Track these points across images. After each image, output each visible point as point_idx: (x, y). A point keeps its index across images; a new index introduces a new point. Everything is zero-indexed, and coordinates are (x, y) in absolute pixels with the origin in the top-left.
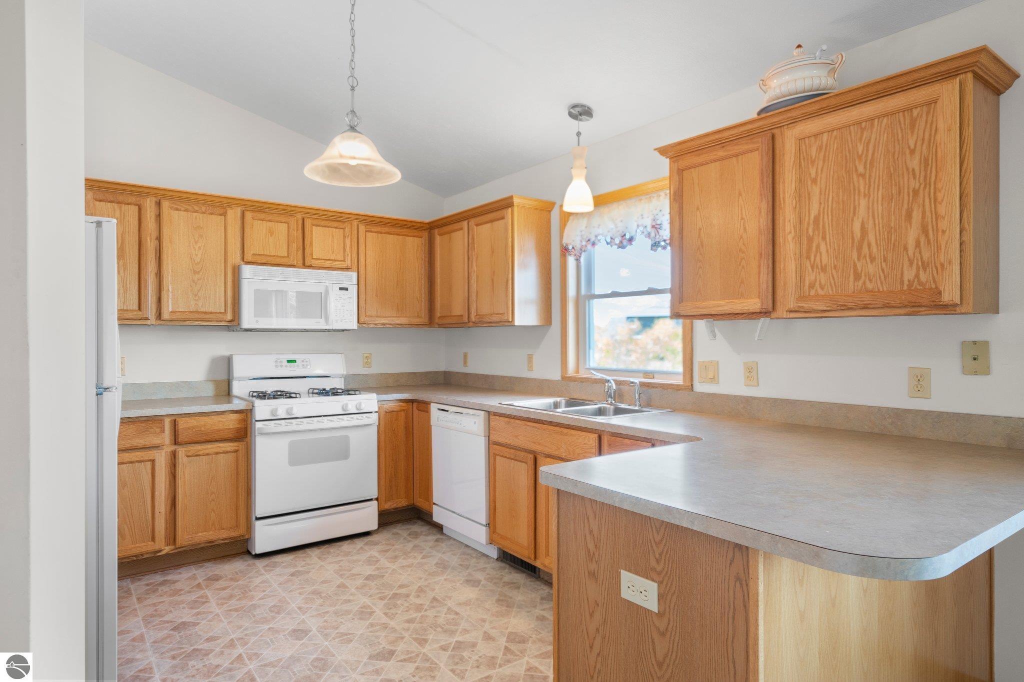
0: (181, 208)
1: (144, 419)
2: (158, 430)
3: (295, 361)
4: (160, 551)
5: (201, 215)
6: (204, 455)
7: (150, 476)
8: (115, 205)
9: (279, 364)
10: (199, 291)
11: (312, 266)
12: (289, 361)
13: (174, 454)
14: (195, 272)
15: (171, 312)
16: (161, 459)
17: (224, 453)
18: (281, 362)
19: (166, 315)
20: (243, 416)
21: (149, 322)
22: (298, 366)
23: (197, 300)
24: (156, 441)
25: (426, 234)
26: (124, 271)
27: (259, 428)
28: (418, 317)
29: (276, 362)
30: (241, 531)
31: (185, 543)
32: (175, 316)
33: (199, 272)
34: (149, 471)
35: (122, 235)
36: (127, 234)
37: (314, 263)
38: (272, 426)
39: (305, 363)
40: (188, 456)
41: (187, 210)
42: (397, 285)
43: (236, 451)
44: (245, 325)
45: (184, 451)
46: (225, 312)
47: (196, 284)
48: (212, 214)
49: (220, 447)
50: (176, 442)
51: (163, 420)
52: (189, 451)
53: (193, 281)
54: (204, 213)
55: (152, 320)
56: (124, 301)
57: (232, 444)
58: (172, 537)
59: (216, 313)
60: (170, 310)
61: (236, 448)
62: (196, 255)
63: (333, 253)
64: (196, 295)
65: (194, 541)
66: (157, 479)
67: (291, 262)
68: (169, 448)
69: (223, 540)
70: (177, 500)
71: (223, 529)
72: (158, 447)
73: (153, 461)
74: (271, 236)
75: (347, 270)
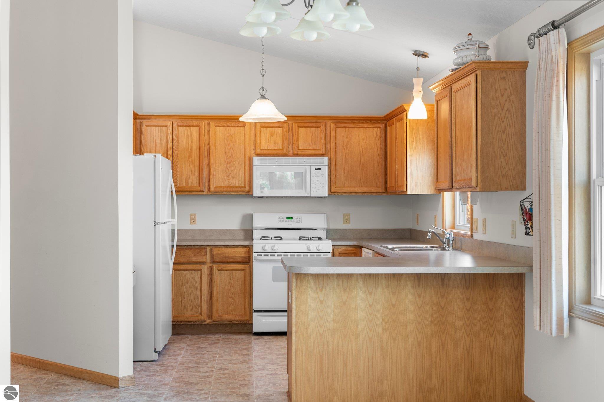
0: (220, 125)
1: (197, 247)
2: (203, 254)
3: (292, 218)
4: (205, 321)
5: (231, 128)
6: (226, 270)
7: (200, 279)
8: (188, 127)
9: (281, 220)
10: (230, 174)
11: (298, 155)
12: (288, 218)
13: (211, 268)
14: (228, 163)
15: (215, 187)
16: (205, 269)
17: (237, 270)
18: (283, 218)
19: (212, 189)
20: (248, 249)
21: (204, 193)
22: (294, 221)
23: (228, 180)
24: (203, 260)
25: (382, 126)
26: (192, 164)
27: (255, 257)
28: (377, 187)
29: (280, 218)
30: (247, 317)
31: (216, 319)
32: (217, 190)
33: (230, 163)
34: (199, 276)
35: (191, 144)
36: (193, 143)
37: (299, 152)
38: (263, 257)
39: (298, 220)
40: (218, 270)
41: (224, 126)
42: (360, 164)
43: (244, 270)
44: (255, 194)
45: (216, 267)
46: (245, 187)
47: (228, 170)
48: (237, 127)
49: (235, 267)
50: (213, 262)
51: (206, 248)
52: (219, 267)
53: (227, 168)
54: (233, 127)
55: (206, 193)
56: (192, 181)
57: (242, 265)
58: (210, 314)
59: (240, 187)
60: (215, 186)
61: (244, 268)
62: (229, 153)
63: (312, 144)
64: (228, 177)
65: (221, 319)
66: (203, 281)
67: (285, 152)
68: (209, 264)
69: (237, 321)
70: (213, 294)
71: (237, 315)
72: (204, 263)
73: (201, 270)
74: (272, 137)
75: (323, 155)
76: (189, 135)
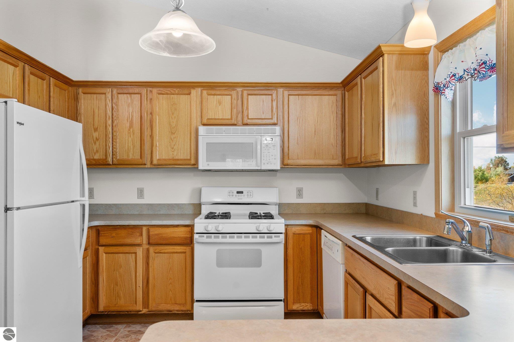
0: (163, 92)
1: (131, 227)
2: (138, 234)
3: (242, 192)
4: (140, 311)
5: (176, 96)
6: (165, 253)
7: (135, 263)
8: (128, 95)
9: (231, 194)
10: (174, 145)
11: (248, 124)
12: (238, 192)
13: (148, 250)
14: (173, 133)
15: (158, 160)
16: (140, 252)
17: (177, 253)
18: (233, 193)
19: (155, 162)
20: (188, 229)
21: (146, 166)
22: (244, 196)
23: (173, 151)
24: (138, 241)
25: (339, 93)
26: (133, 135)
27: (196, 239)
28: (333, 159)
29: (229, 192)
30: (188, 307)
31: (154, 309)
32: (160, 162)
33: (174, 133)
34: (134, 260)
35: (132, 113)
36: (134, 112)
37: (249, 121)
38: (205, 239)
39: (249, 194)
40: (155, 253)
41: (167, 94)
42: (315, 134)
43: (185, 253)
44: (201, 167)
45: (153, 249)
46: (190, 160)
47: (173, 141)
48: (182, 94)
49: (175, 249)
50: (149, 243)
51: (142, 228)
52: (156, 249)
53: (171, 139)
54: (177, 94)
55: (148, 165)
56: (133, 153)
57: (182, 247)
58: (146, 303)
59: (185, 160)
60: (158, 158)
61: (184, 251)
62: (173, 122)
63: (263, 113)
64: (173, 148)
65: (158, 309)
66: (138, 265)
67: (233, 122)
68: (146, 246)
69: (177, 311)
70: (149, 280)
71: (177, 304)
72: (139, 245)
73: (136, 253)
74: (220, 105)
75: (275, 124)
76: (129, 103)
